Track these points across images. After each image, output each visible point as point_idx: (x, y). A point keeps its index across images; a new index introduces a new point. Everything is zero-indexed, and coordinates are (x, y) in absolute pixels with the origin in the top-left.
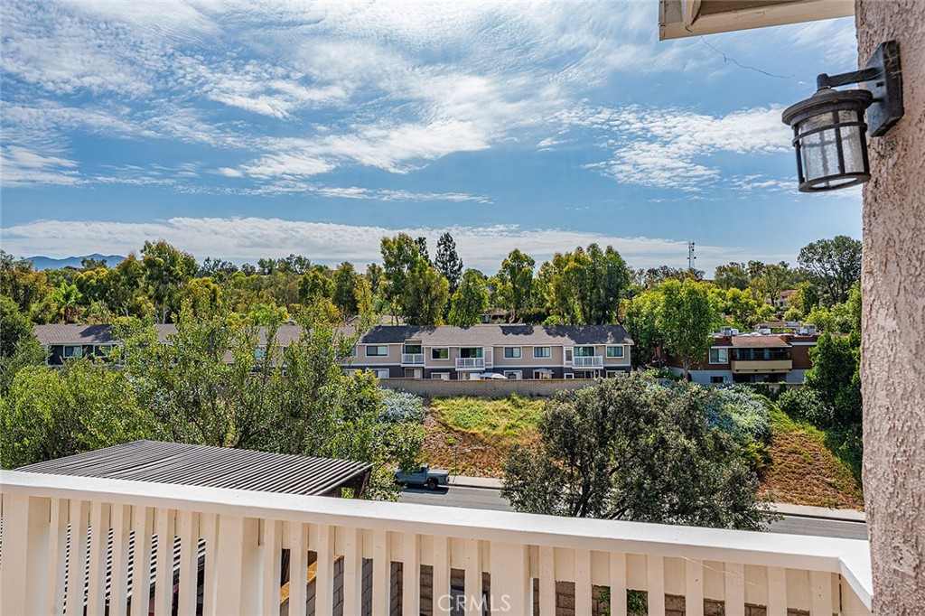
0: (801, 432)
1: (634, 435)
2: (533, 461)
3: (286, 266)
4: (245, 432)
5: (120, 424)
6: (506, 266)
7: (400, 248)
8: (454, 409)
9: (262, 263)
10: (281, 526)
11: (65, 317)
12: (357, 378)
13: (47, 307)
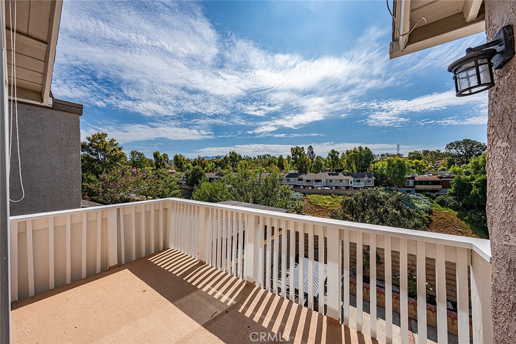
0: (446, 211)
1: (375, 208)
2: (339, 215)
3: (264, 157)
4: (254, 200)
5: (225, 197)
6: (329, 154)
7: (297, 150)
8: (313, 198)
9: (258, 156)
11: (212, 171)
12: (284, 187)
13: (208, 168)
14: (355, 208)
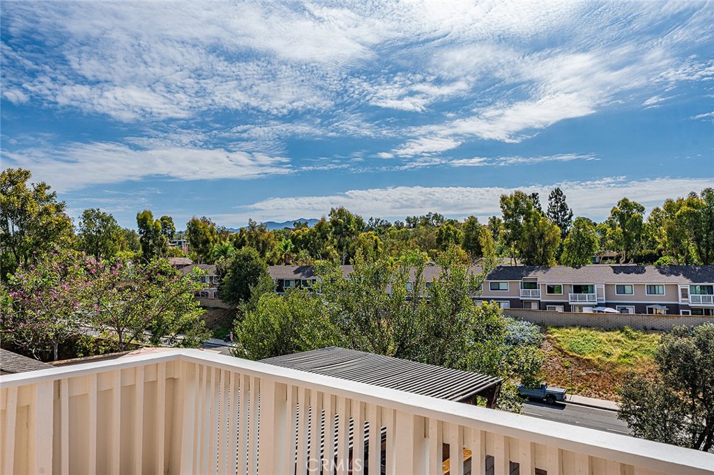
2: (650, 389)
3: (426, 221)
4: (402, 345)
5: (319, 334)
6: (614, 213)
7: (517, 203)
8: (569, 337)
9: (408, 220)
10: (441, 425)
11: (284, 261)
12: (484, 308)
13: (275, 254)
14: (701, 371)
